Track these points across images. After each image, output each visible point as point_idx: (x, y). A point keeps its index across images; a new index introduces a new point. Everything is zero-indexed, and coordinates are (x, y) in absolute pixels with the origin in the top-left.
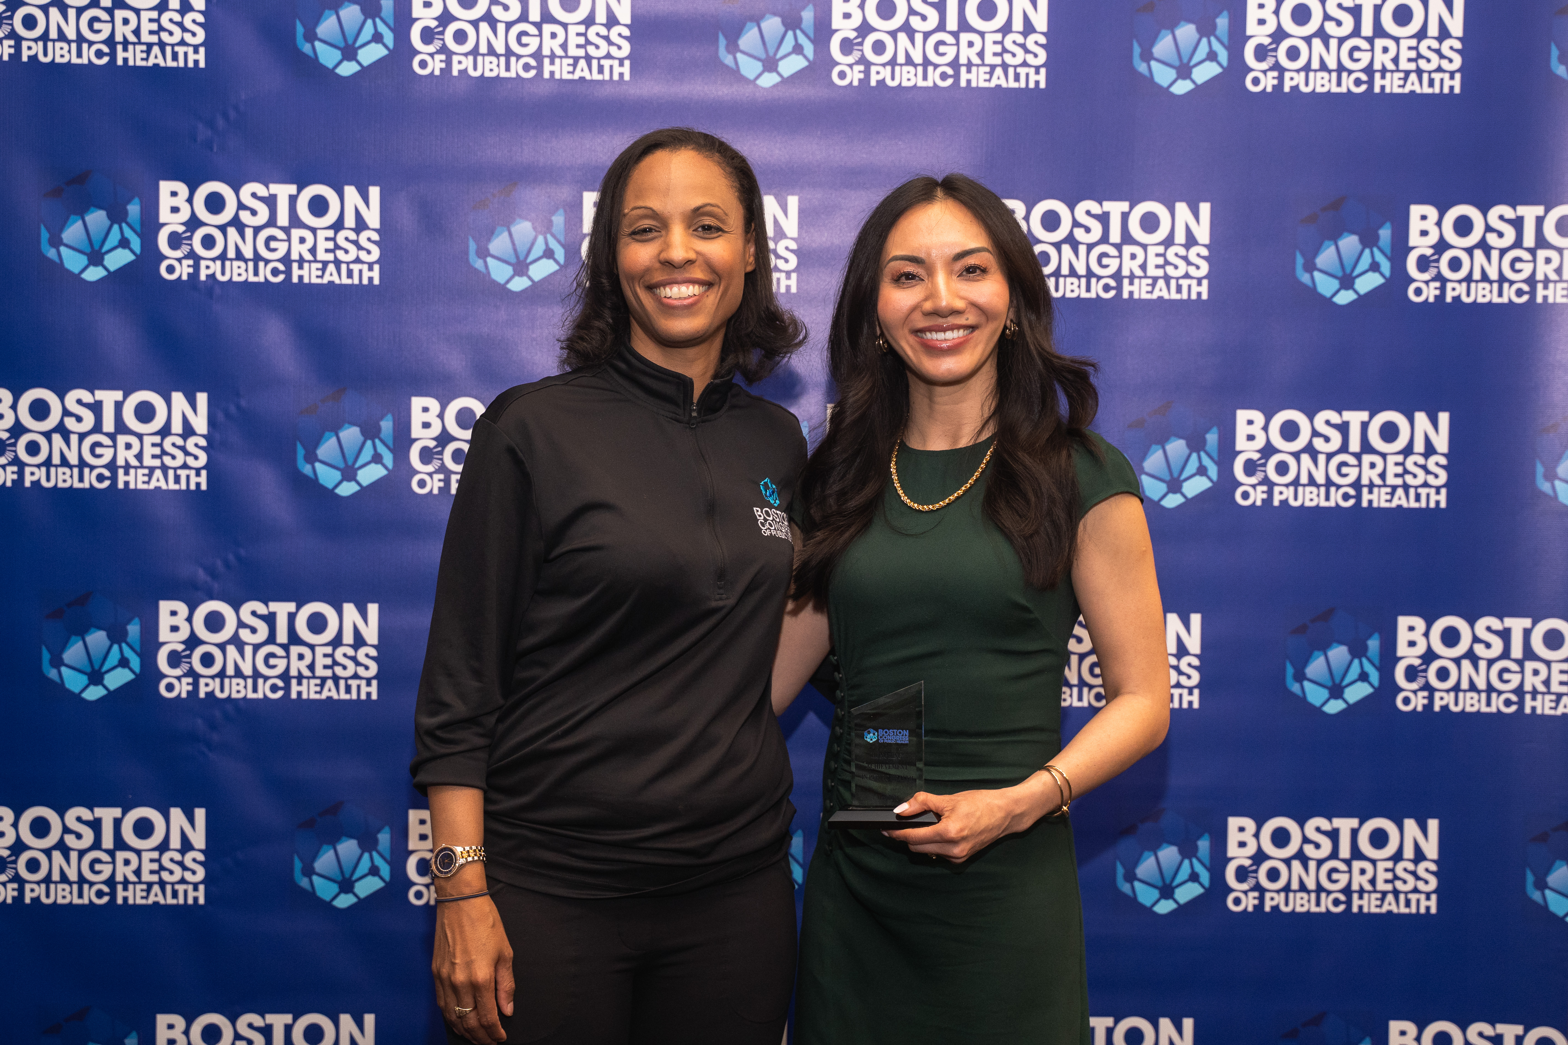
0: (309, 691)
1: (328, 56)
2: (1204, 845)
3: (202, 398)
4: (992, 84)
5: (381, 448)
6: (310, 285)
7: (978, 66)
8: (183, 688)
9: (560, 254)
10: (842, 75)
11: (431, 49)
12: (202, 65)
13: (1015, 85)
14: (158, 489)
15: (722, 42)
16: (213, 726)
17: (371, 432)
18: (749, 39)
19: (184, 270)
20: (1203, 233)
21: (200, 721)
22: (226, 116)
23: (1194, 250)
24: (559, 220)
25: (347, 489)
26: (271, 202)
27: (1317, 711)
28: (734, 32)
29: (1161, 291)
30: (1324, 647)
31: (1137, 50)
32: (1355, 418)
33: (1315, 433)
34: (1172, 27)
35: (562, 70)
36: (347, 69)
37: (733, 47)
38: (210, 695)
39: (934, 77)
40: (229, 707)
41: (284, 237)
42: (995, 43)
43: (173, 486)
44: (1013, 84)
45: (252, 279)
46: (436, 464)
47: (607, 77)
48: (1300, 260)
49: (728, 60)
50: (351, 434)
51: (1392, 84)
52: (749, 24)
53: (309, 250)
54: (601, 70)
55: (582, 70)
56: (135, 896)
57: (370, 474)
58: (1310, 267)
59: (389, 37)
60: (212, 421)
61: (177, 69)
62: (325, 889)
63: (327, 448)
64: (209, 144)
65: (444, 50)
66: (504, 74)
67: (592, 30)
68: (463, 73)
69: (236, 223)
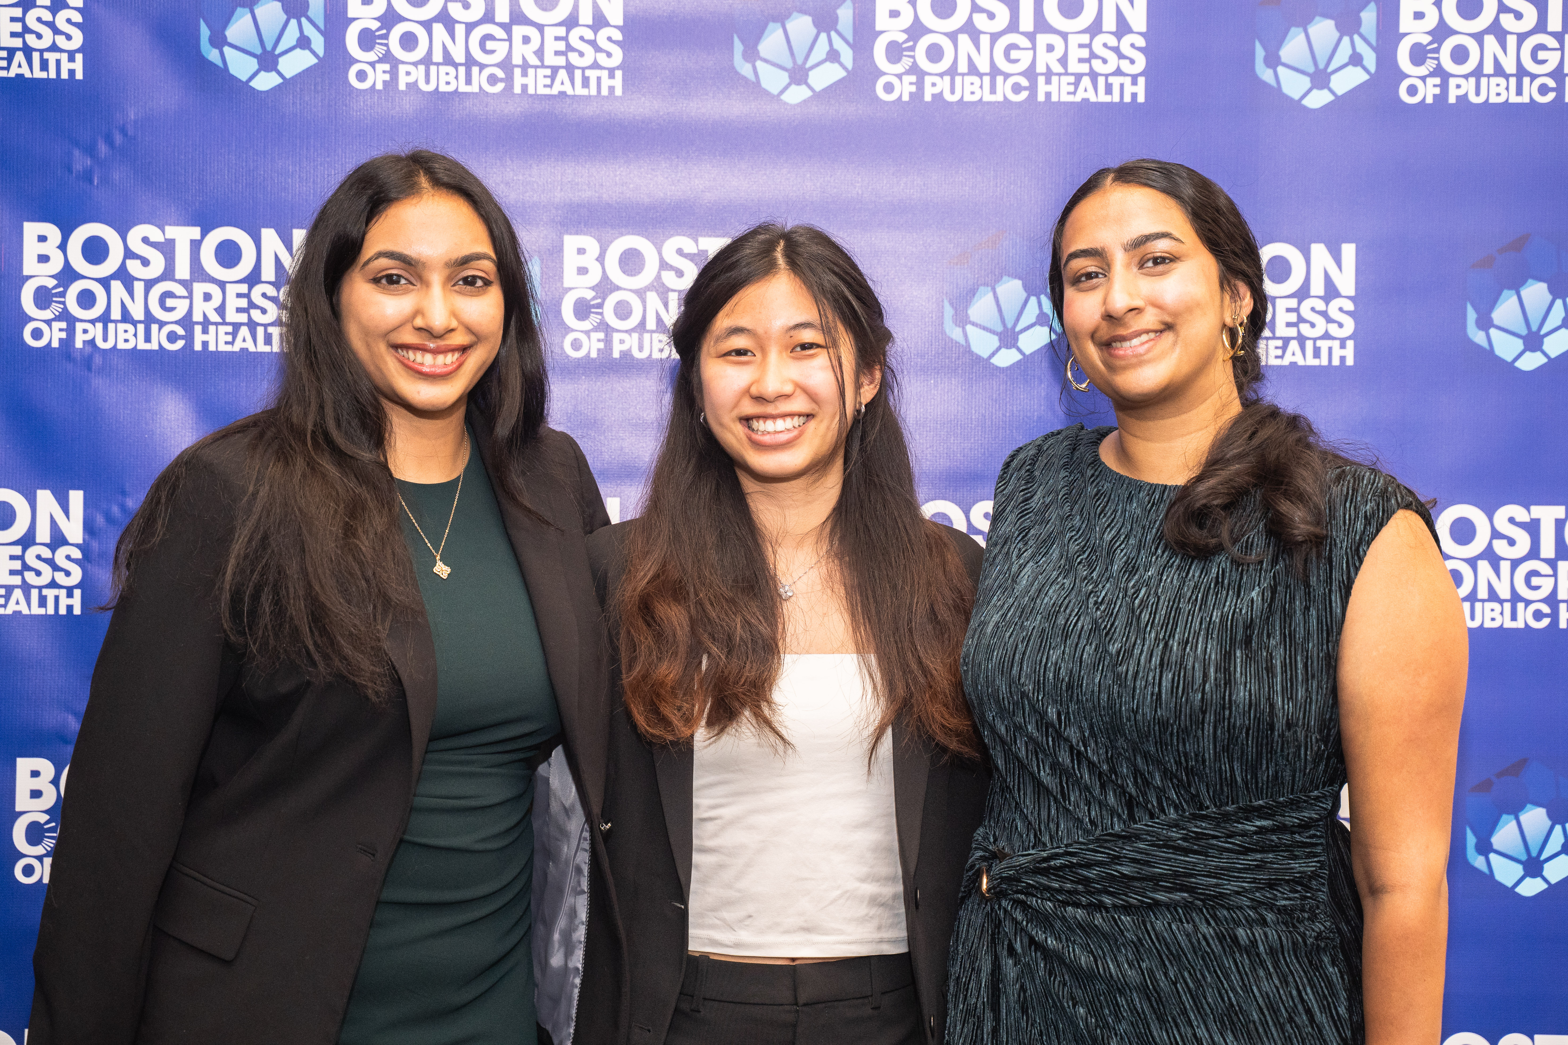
1: (241, 66)
3: (76, 498)
4: (1078, 98)
6: (217, 353)
7: (1059, 75)
10: (889, 88)
11: (371, 56)
12: (79, 76)
13: (1107, 99)
14: (17, 613)
15: (738, 47)
18: (772, 43)
19: (54, 335)
20: (1346, 283)
22: (109, 140)
23: (1335, 304)
26: (167, 248)
27: (1509, 893)
28: (752, 35)
30: (1515, 810)
31: (1260, 53)
32: (1547, 514)
33: (1496, 534)
34: (1304, 23)
35: (537, 83)
36: (265, 82)
37: (751, 54)
39: (1004, 89)
41: (184, 293)
42: (1081, 46)
43: (36, 610)
44: (1103, 98)
45: (142, 346)
47: (593, 91)
48: (1471, 315)
49: (745, 69)
52: (771, 25)
53: (216, 310)
54: (586, 82)
55: (562, 83)
58: (1485, 323)
59: (318, 42)
60: (89, 527)
61: (48, 80)
64: (87, 176)
65: (387, 57)
66: (463, 88)
67: (575, 33)
68: (413, 86)
69: (123, 275)
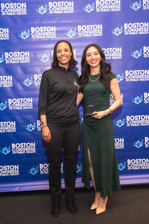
0: (25, 108)
1: (22, 37)
2: (124, 119)
3: (11, 76)
4: (96, 36)
5: (31, 81)
6: (22, 63)
7: (95, 34)
8: (12, 108)
9: (49, 58)
10: (80, 36)
12: (9, 39)
14: (7, 87)
15: (66, 33)
16: (15, 112)
17: (30, 79)
18: (69, 32)
19: (8, 62)
20: (121, 51)
21: (14, 112)
22: (12, 44)
23: (120, 53)
24: (49, 54)
25: (28, 85)
26: (17, 54)
27: (136, 104)
28: (67, 31)
29: (116, 58)
30: (136, 97)
31: (112, 31)
32: (138, 71)
33: (134, 73)
34: (116, 28)
35: (48, 37)
36: (25, 38)
37: (67, 33)
38: (15, 109)
39: (90, 35)
40: (17, 110)
41: (19, 58)
42: (96, 31)
43: (9, 86)
44: (99, 35)
45: (16, 63)
46: (37, 82)
47: (53, 37)
49: (67, 35)
50: (28, 79)
51: (141, 33)
52: (69, 30)
53: (22, 59)
55: (51, 37)
56: (8, 131)
57: (30, 84)
58: (133, 54)
59: (29, 35)
61: (6, 40)
62: (29, 129)
63: (25, 81)
64: (10, 48)
65: (35, 36)
66: (42, 38)
67: (51, 32)
68: (37, 38)
69: (14, 56)
